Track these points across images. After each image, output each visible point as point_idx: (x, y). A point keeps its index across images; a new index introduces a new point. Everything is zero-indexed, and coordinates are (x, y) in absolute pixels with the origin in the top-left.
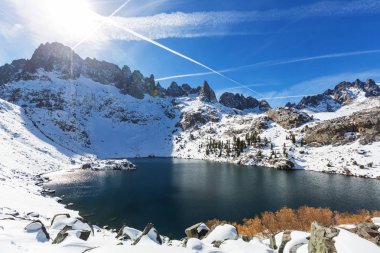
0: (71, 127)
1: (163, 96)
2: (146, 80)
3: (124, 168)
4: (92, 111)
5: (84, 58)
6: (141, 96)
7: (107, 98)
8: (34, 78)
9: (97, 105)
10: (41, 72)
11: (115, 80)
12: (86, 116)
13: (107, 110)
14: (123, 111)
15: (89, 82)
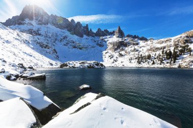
0: (47, 46)
1: (93, 36)
2: (84, 27)
3: (96, 67)
4: (57, 42)
5: (50, 15)
6: (82, 36)
7: (64, 35)
8: (23, 24)
9: (59, 39)
10: (27, 21)
11: (67, 27)
12: (54, 44)
13: (65, 42)
14: (73, 42)
15: (53, 27)
